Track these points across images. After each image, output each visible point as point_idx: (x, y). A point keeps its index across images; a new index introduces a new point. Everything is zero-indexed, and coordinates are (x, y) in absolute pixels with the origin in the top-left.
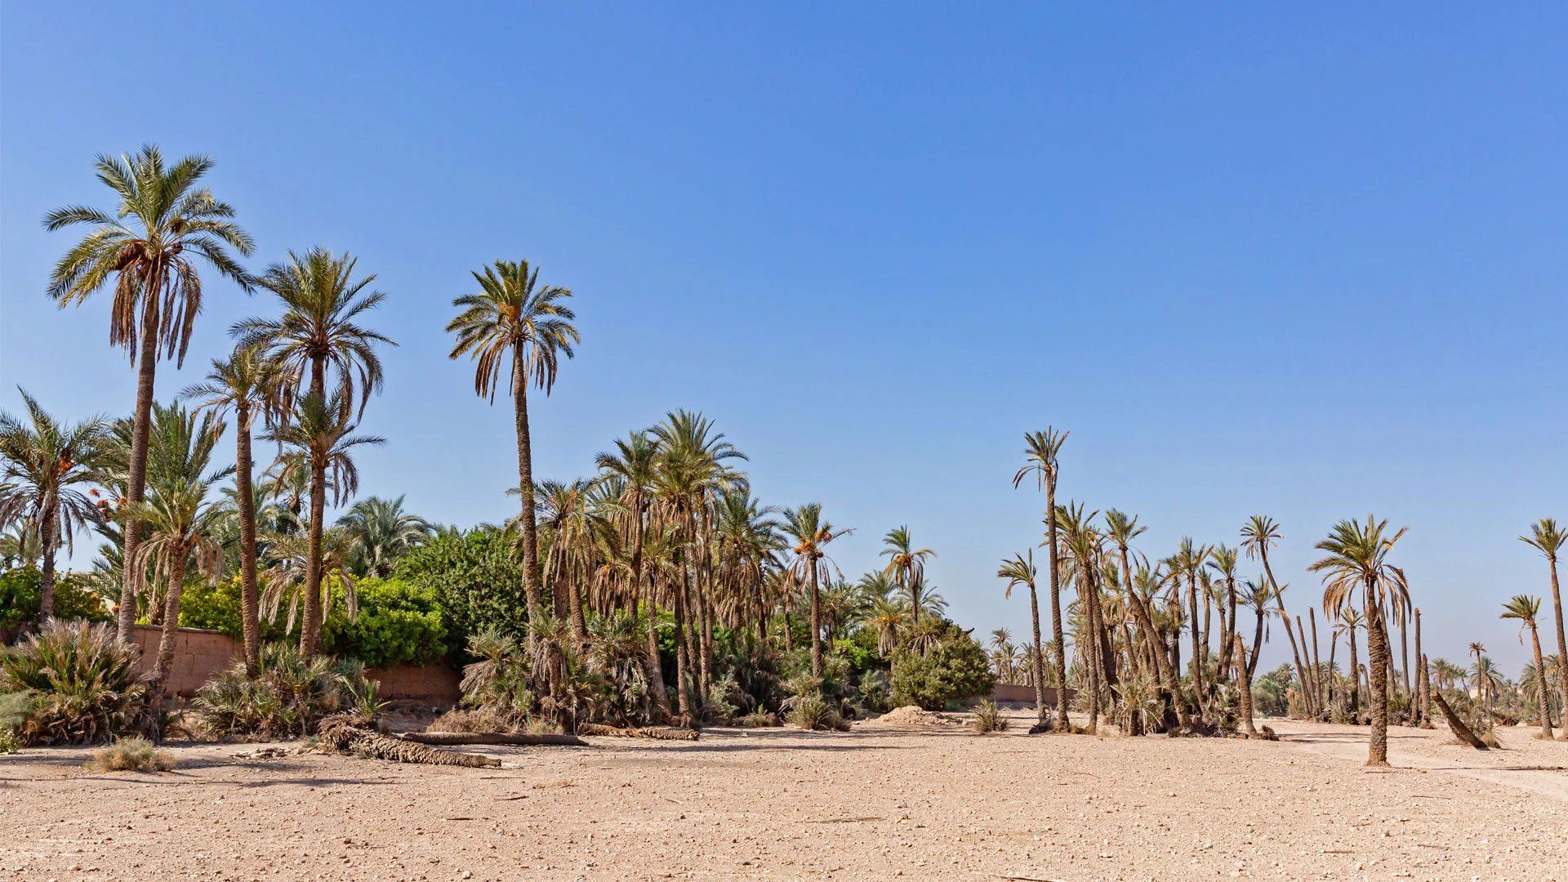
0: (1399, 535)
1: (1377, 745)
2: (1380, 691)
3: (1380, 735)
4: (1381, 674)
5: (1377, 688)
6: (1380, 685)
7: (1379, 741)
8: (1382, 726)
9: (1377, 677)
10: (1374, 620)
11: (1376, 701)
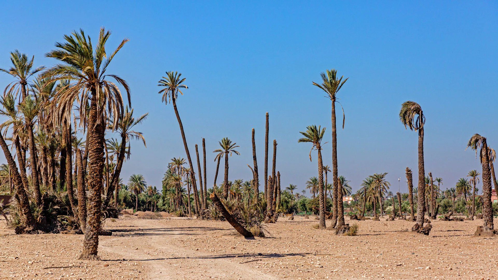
0: (121, 46)
1: (89, 240)
2: (95, 190)
3: (92, 231)
4: (97, 175)
5: (93, 188)
6: (95, 186)
7: (90, 236)
8: (94, 223)
9: (93, 178)
10: (94, 125)
11: (91, 200)
